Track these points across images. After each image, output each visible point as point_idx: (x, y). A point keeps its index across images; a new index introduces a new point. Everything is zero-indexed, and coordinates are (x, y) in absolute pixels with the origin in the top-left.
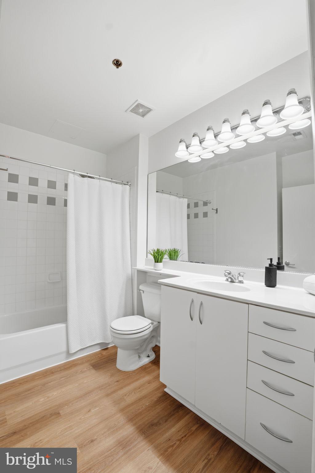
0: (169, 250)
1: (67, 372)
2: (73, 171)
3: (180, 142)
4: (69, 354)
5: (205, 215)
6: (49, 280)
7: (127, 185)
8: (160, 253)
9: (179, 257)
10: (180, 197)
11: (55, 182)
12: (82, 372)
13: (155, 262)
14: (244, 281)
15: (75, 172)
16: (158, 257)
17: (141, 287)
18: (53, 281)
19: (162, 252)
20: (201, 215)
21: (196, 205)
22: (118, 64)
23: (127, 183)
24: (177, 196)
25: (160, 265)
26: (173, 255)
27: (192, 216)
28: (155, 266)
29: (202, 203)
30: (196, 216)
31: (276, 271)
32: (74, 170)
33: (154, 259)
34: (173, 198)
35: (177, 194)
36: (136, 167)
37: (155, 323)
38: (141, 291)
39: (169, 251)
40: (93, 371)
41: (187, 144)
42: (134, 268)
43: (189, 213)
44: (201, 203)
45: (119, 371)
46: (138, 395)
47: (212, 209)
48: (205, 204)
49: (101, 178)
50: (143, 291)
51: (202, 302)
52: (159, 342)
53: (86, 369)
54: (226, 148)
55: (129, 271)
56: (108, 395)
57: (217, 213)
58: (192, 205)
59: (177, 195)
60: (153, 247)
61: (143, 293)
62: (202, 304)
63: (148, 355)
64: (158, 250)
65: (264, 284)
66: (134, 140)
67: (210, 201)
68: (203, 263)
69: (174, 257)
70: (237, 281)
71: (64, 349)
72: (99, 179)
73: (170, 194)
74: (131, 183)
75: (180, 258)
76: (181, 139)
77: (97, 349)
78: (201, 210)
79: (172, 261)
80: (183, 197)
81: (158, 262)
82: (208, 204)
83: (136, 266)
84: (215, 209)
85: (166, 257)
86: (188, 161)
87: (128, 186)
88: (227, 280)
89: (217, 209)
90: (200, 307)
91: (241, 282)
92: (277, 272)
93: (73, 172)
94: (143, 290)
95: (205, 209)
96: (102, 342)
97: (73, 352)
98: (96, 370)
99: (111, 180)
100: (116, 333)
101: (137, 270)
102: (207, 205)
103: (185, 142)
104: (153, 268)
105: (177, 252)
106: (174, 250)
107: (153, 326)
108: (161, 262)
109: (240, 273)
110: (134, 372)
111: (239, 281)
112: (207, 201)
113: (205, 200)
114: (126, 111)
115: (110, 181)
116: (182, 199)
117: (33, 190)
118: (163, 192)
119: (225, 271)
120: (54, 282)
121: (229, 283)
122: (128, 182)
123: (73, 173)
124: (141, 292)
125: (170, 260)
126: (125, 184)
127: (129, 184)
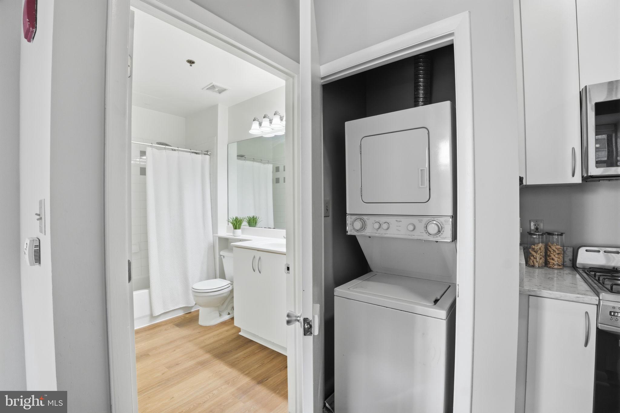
0: (248, 217)
1: (151, 331)
3: (254, 120)
4: (152, 317)
7: (207, 154)
8: (238, 221)
9: (257, 223)
10: (264, 163)
12: (166, 330)
13: (234, 229)
15: (153, 145)
16: (237, 224)
17: (222, 253)
19: (241, 220)
22: (191, 62)
23: (206, 153)
25: (238, 231)
26: (252, 222)
28: (234, 233)
33: (232, 226)
34: (256, 164)
36: (215, 137)
40: (177, 328)
41: (260, 123)
42: (216, 236)
45: (201, 326)
46: (216, 339)
49: (179, 149)
53: (170, 328)
55: (211, 239)
56: (190, 341)
59: (261, 161)
60: (234, 215)
61: (224, 258)
62: (260, 258)
63: (229, 313)
64: (237, 218)
66: (213, 109)
71: (148, 312)
73: (254, 160)
74: (210, 153)
75: (259, 224)
76: (254, 118)
77: (181, 313)
79: (251, 228)
80: (268, 163)
81: (236, 229)
83: (218, 234)
85: (245, 224)
87: (208, 156)
90: (259, 260)
93: (151, 145)
94: (224, 255)
97: (157, 314)
98: (179, 327)
99: (189, 150)
100: (197, 292)
101: (219, 237)
103: (257, 121)
104: (232, 234)
105: (256, 219)
106: (253, 217)
108: (239, 228)
110: (215, 325)
114: (202, 89)
115: (189, 152)
116: (266, 165)
118: (245, 159)
122: (207, 151)
124: (222, 257)
125: (248, 226)
126: (205, 154)
127: (209, 153)
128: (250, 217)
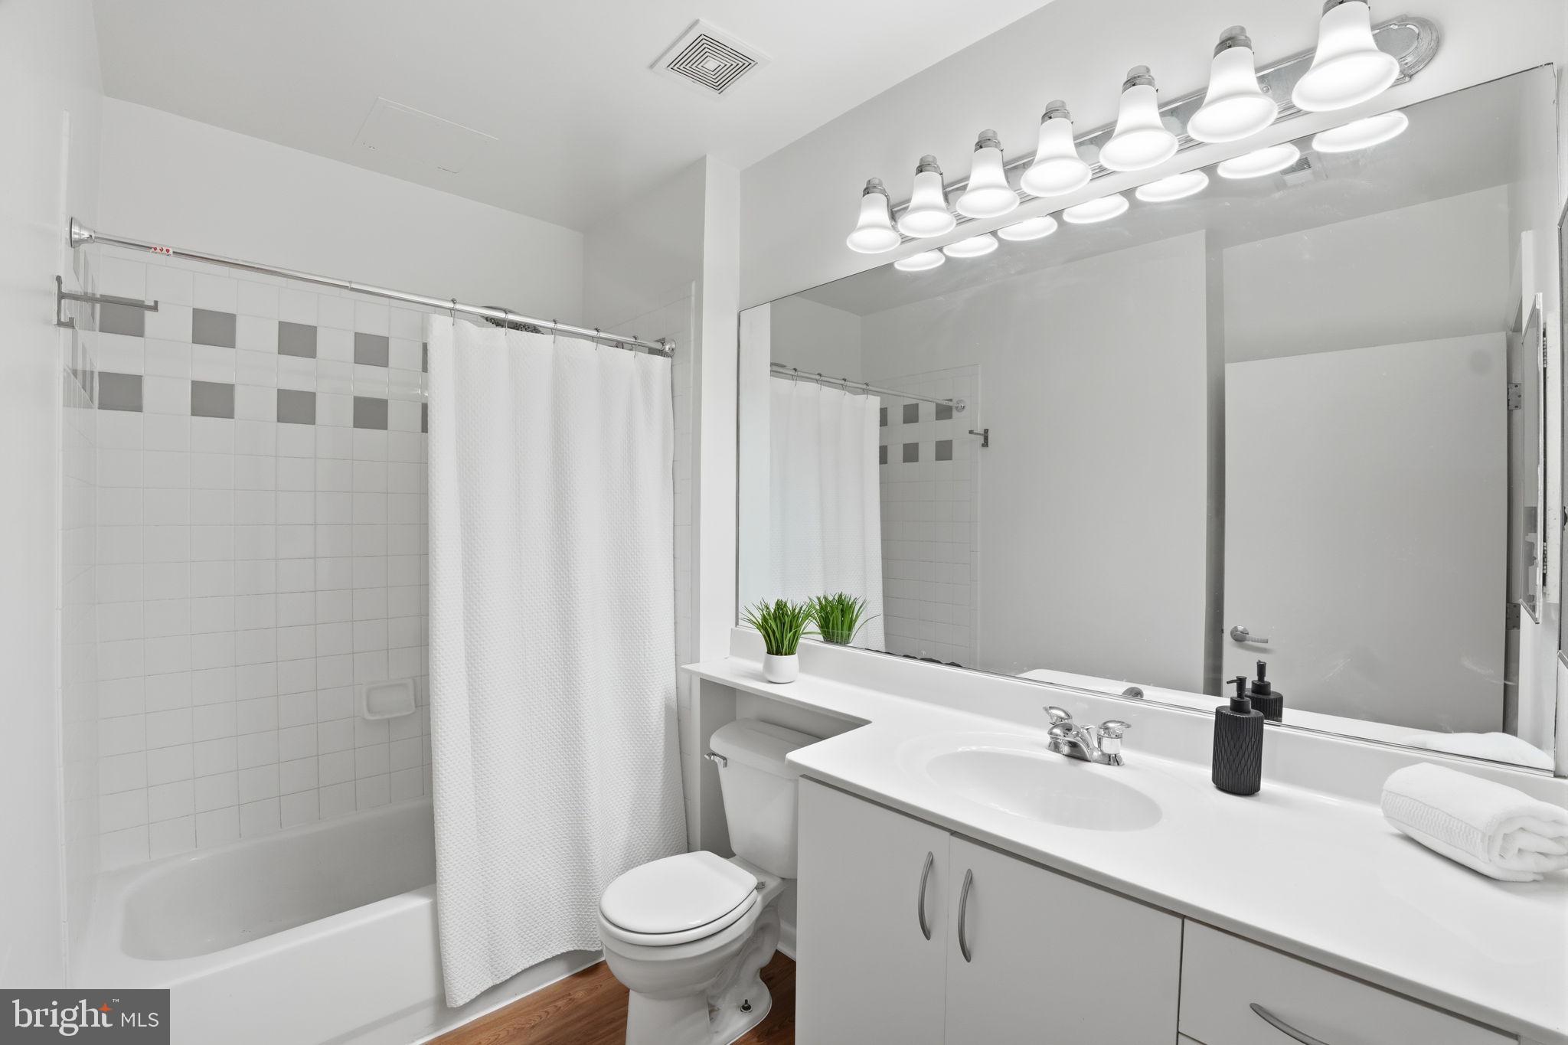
0: (819, 599)
2: (451, 305)
3: (867, 191)
4: (444, 1008)
5: (944, 451)
6: (370, 710)
7: (660, 353)
8: (784, 620)
9: (857, 625)
10: (854, 391)
11: (384, 341)
13: (770, 652)
14: (1125, 754)
15: (458, 307)
16: (779, 633)
17: (716, 744)
18: (387, 716)
19: (795, 617)
20: (927, 451)
21: (911, 415)
23: (658, 346)
24: (843, 387)
25: (788, 662)
26: (837, 620)
27: (896, 454)
28: (768, 668)
29: (933, 408)
30: (911, 453)
31: (1262, 724)
32: (453, 301)
33: (763, 640)
34: (830, 393)
35: (845, 380)
36: (694, 284)
37: (772, 884)
38: (717, 759)
39: (820, 603)
41: (892, 202)
42: (688, 671)
43: (884, 444)
44: (927, 410)
47: (971, 432)
48: (944, 412)
49: (560, 326)
50: (725, 759)
51: (969, 871)
52: (792, 943)
54: (1050, 220)
57: (986, 444)
58: (896, 415)
59: (843, 384)
60: (764, 594)
61: (725, 765)
62: (969, 881)
63: (747, 1001)
64: (780, 606)
65: (1208, 772)
67: (961, 401)
68: (953, 664)
69: (840, 632)
70: (1096, 754)
71: (427, 992)
72: (552, 331)
73: (820, 379)
74: (674, 346)
75: (858, 636)
76: (869, 182)
78: (928, 432)
79: (831, 646)
80: (865, 391)
81: (779, 653)
82: (955, 413)
83: (697, 663)
84: (980, 430)
85: (811, 631)
86: (897, 266)
87: (662, 357)
88: (1055, 747)
89: (986, 431)
90: (965, 891)
91: (1112, 760)
92: (1266, 727)
93: (451, 309)
94: (725, 753)
95: (945, 430)
96: (571, 949)
97: (462, 999)
99: (594, 333)
101: (701, 680)
102: (950, 417)
103: (883, 192)
104: (761, 673)
105: (851, 607)
106: (840, 600)
107: (764, 898)
108: (791, 650)
109: (1111, 725)
111: (1104, 754)
112: (951, 400)
113: (941, 398)
114: (651, 66)
115: (592, 338)
116: (861, 398)
117: (296, 374)
118: (796, 374)
119: (1046, 710)
120: (389, 721)
121: (1066, 758)
122: (662, 341)
123: (452, 311)
125: (821, 638)
126: (652, 351)
127: (667, 347)
128: (826, 599)
